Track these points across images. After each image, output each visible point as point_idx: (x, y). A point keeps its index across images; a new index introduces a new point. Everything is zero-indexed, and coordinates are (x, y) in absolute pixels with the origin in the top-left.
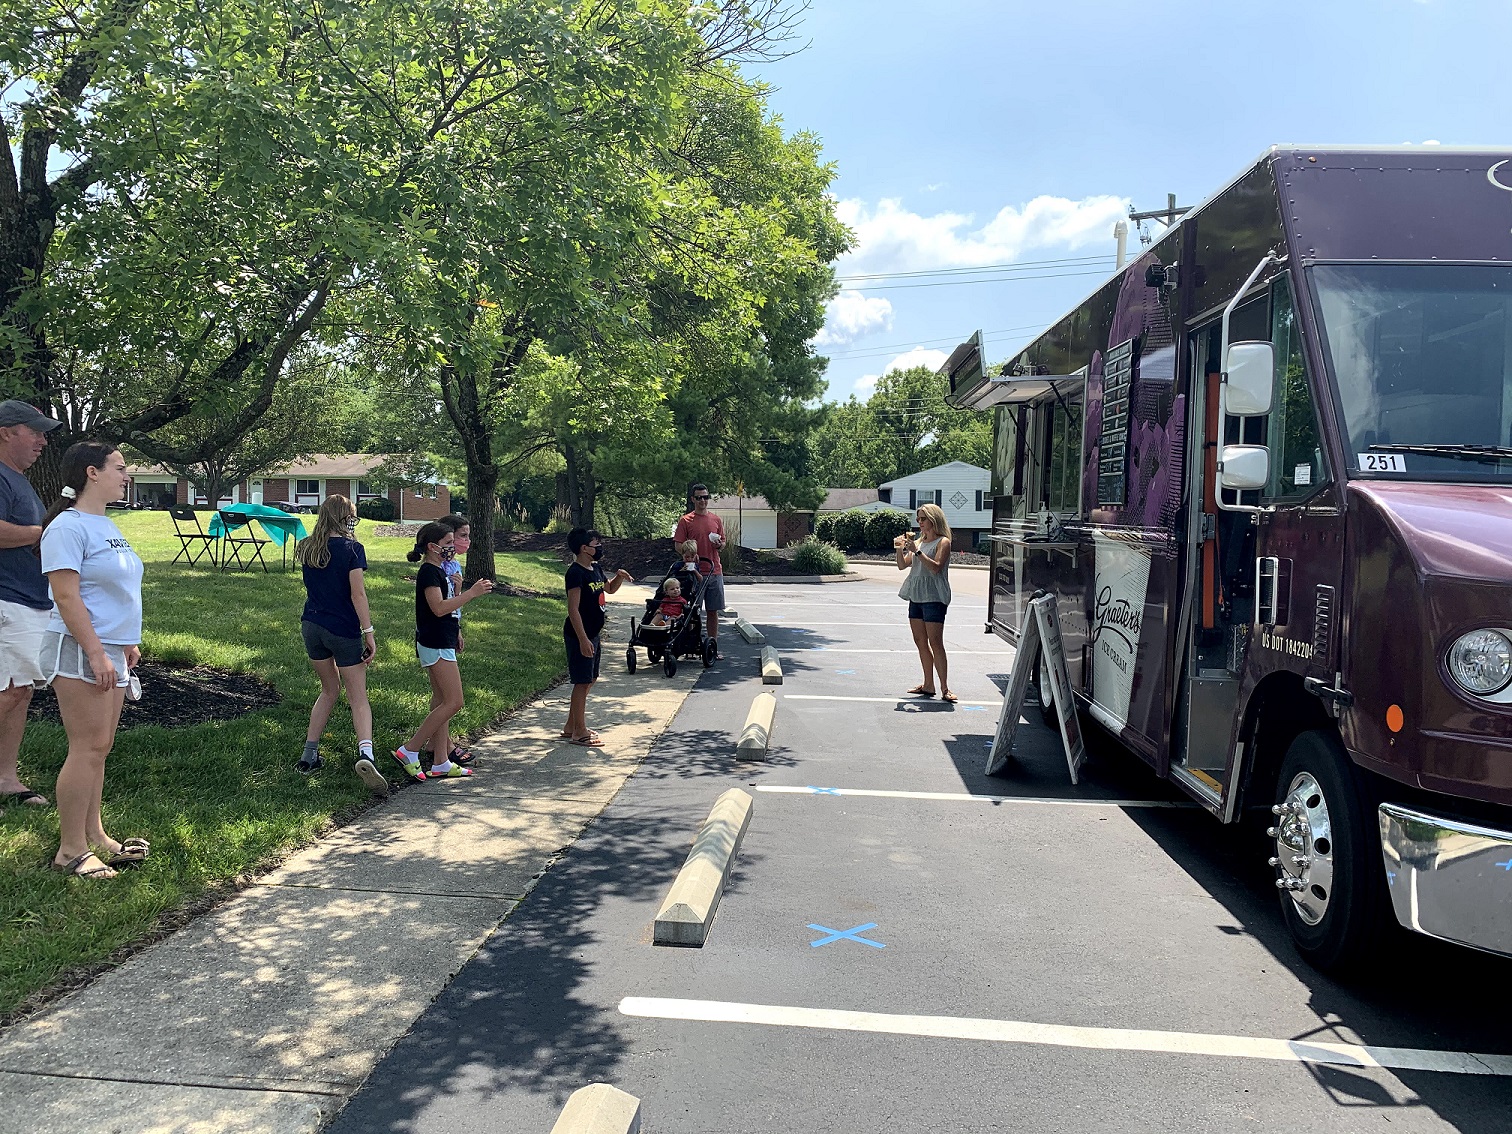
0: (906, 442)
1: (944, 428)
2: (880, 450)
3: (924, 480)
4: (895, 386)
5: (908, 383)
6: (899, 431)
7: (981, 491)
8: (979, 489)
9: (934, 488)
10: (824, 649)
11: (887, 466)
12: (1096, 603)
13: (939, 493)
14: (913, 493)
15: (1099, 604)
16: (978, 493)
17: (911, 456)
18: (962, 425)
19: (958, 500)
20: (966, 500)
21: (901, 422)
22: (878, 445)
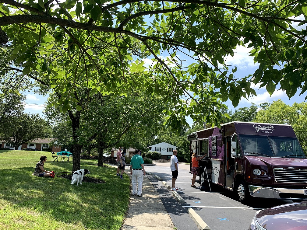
7: (168, 148)
11: (149, 142)
13: (160, 148)
14: (156, 148)
15: (212, 168)
17: (154, 140)
18: (163, 135)
20: (165, 150)
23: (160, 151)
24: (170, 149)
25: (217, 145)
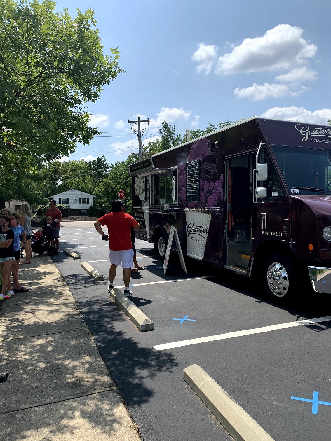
0: (54, 184)
1: (66, 180)
2: (46, 186)
3: (63, 195)
4: (49, 166)
5: (53, 165)
6: (51, 180)
7: (81, 198)
8: (80, 197)
9: (67, 197)
10: (79, 248)
11: (49, 191)
12: (187, 227)
13: (68, 199)
14: (60, 199)
15: (188, 227)
16: (80, 199)
17: (56, 188)
18: (71, 178)
19: (74, 201)
20: (77, 201)
21: (52, 177)
22: (45, 185)
23: (68, 203)
24: (83, 199)
25: (199, 178)
